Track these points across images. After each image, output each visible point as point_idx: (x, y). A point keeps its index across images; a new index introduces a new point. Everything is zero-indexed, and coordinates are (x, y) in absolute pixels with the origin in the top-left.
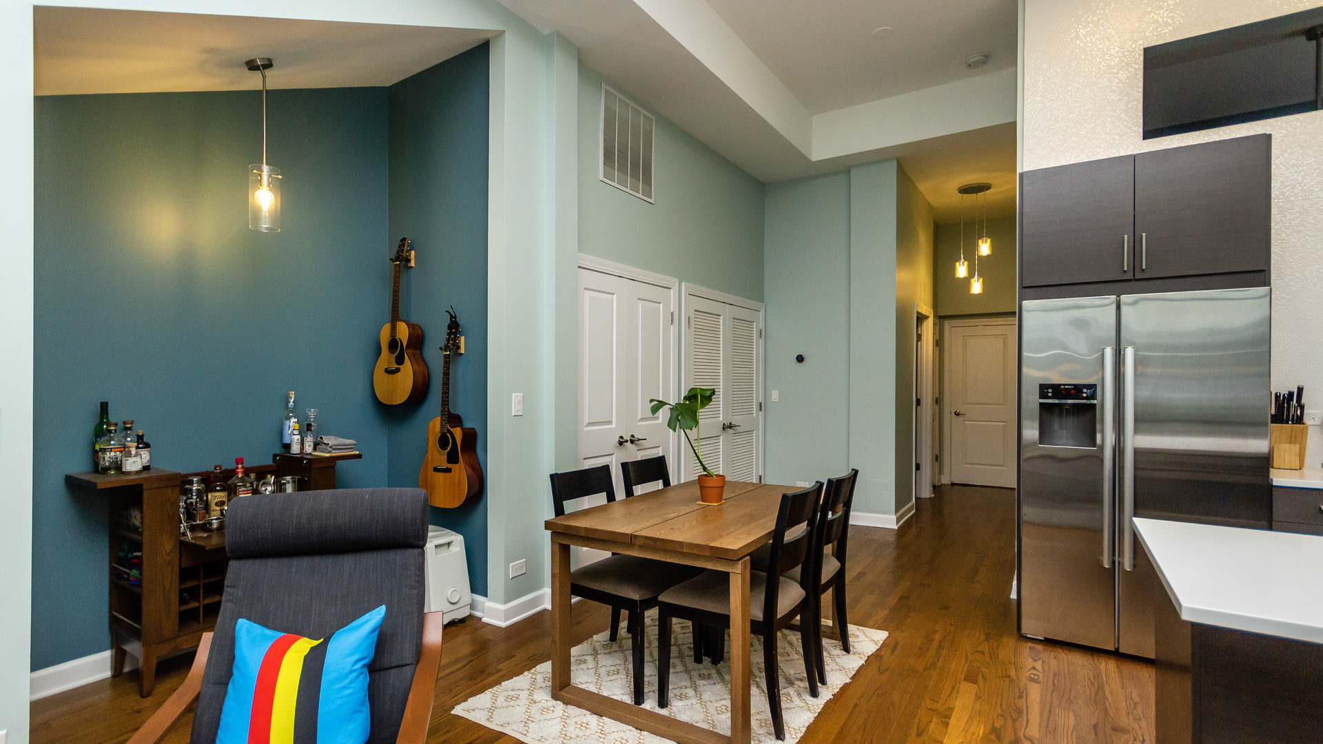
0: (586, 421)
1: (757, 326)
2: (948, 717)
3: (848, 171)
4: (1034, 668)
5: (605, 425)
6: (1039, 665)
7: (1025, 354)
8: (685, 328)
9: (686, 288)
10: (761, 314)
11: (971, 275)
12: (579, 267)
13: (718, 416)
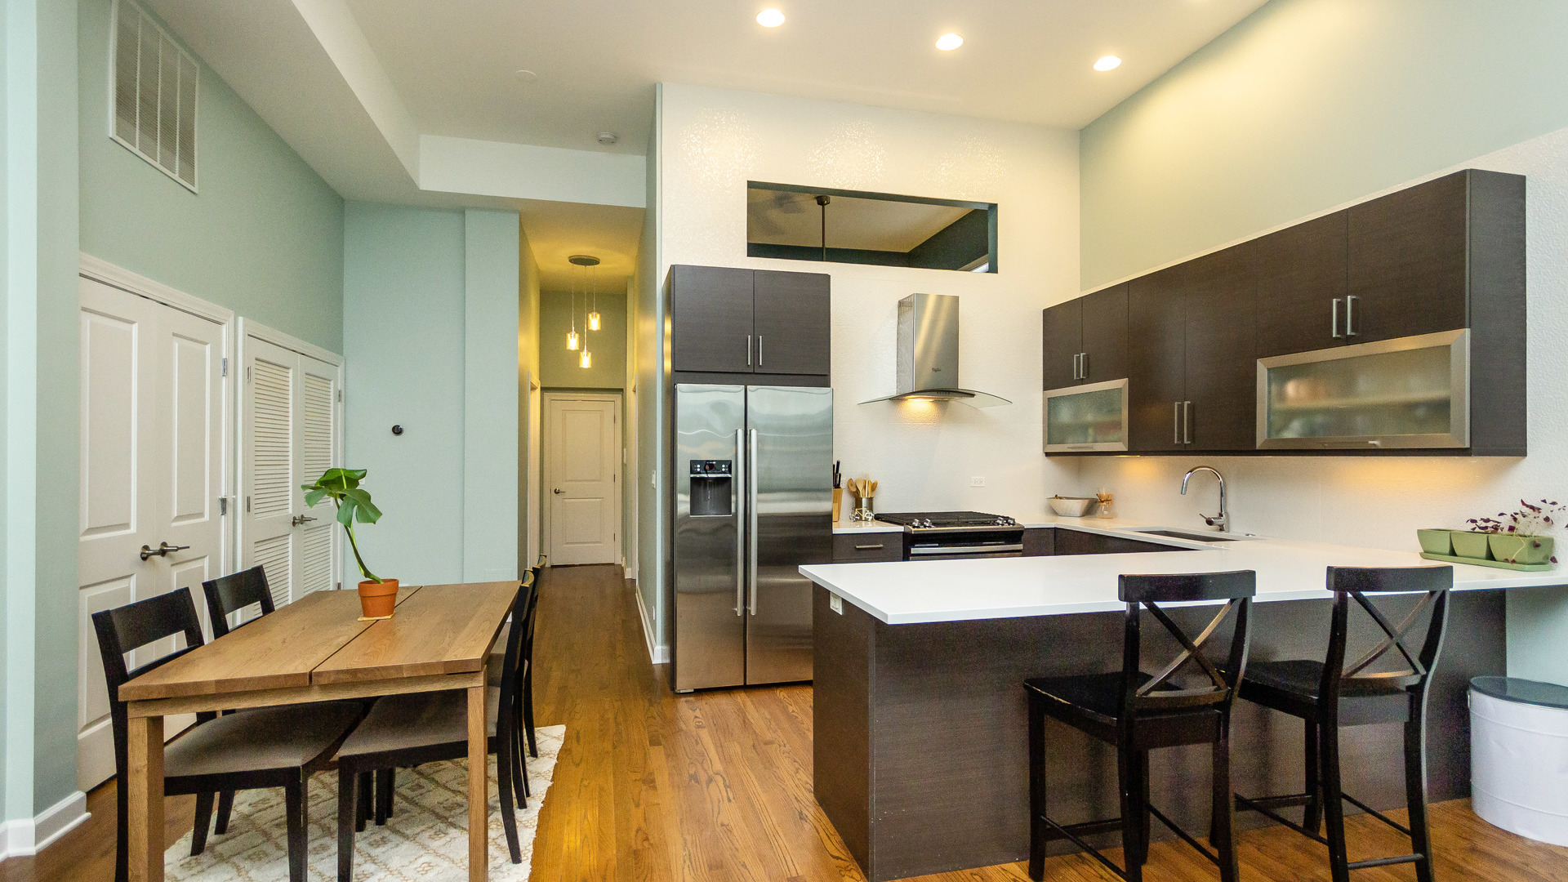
0: (85, 525)
1: (335, 385)
2: (653, 781)
3: (463, 213)
4: (696, 717)
5: (120, 530)
6: (698, 713)
7: (679, 432)
8: (244, 381)
9: (245, 325)
10: (340, 370)
11: (582, 348)
12: (81, 275)
13: (285, 507)
